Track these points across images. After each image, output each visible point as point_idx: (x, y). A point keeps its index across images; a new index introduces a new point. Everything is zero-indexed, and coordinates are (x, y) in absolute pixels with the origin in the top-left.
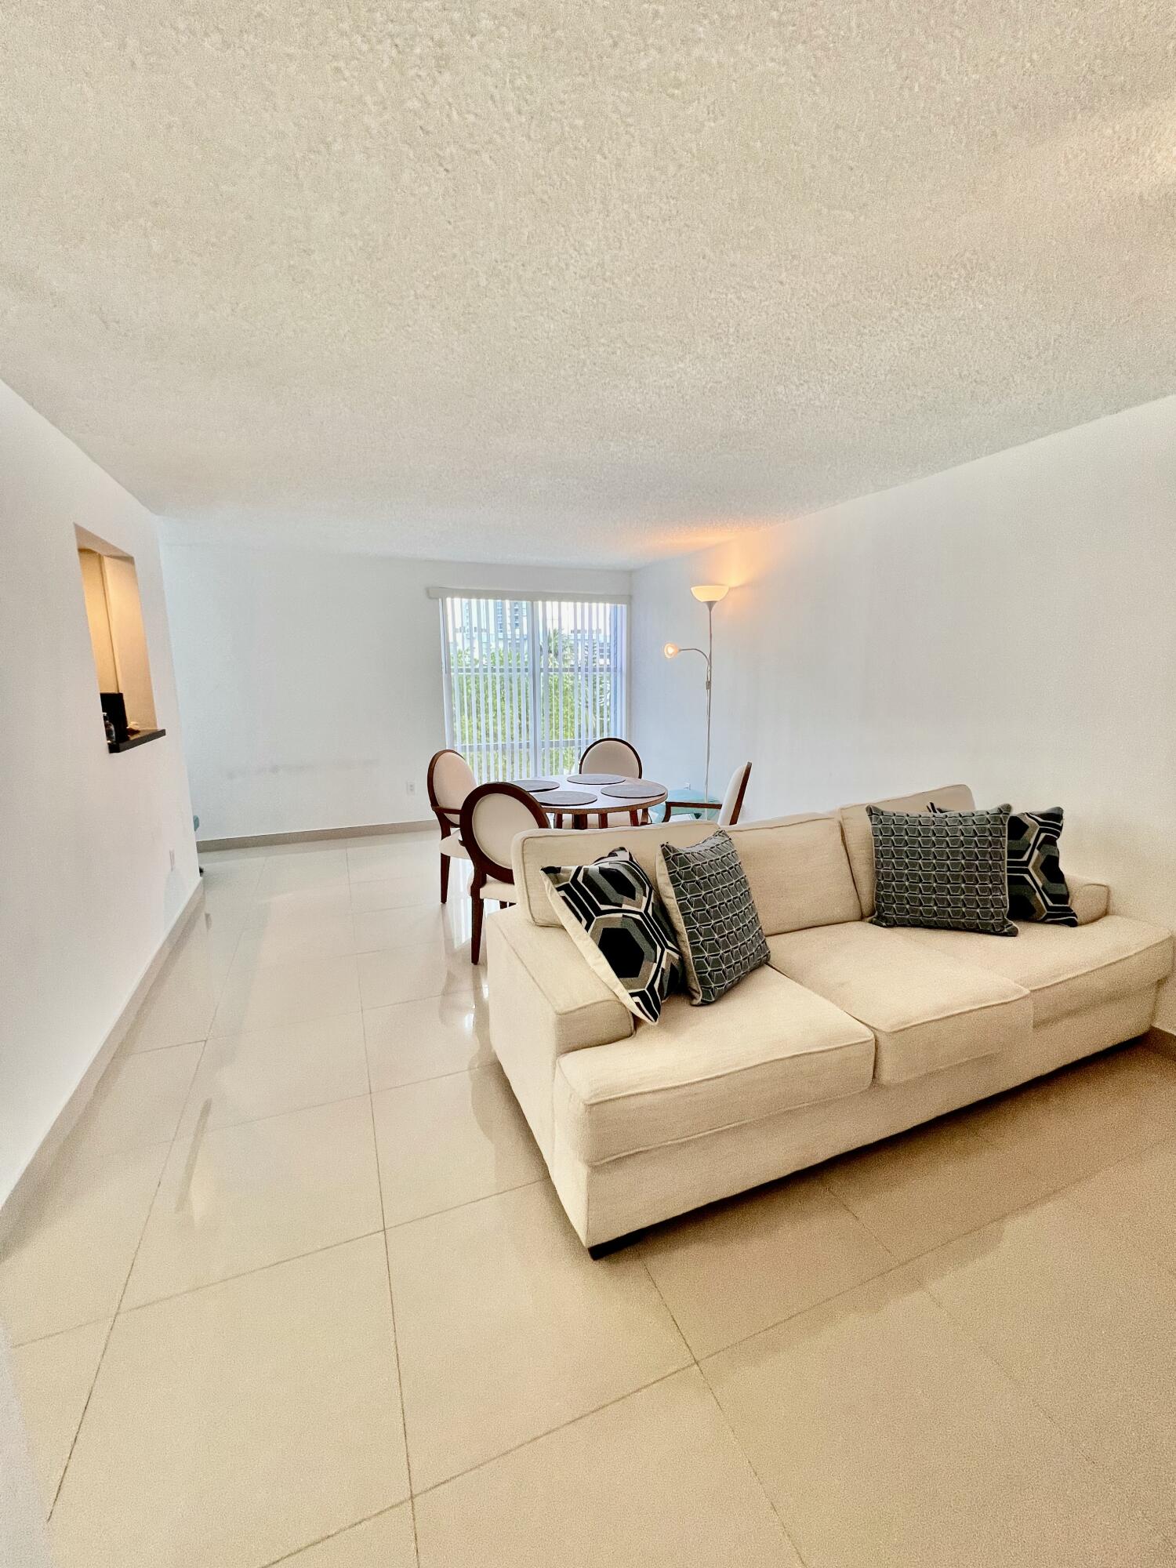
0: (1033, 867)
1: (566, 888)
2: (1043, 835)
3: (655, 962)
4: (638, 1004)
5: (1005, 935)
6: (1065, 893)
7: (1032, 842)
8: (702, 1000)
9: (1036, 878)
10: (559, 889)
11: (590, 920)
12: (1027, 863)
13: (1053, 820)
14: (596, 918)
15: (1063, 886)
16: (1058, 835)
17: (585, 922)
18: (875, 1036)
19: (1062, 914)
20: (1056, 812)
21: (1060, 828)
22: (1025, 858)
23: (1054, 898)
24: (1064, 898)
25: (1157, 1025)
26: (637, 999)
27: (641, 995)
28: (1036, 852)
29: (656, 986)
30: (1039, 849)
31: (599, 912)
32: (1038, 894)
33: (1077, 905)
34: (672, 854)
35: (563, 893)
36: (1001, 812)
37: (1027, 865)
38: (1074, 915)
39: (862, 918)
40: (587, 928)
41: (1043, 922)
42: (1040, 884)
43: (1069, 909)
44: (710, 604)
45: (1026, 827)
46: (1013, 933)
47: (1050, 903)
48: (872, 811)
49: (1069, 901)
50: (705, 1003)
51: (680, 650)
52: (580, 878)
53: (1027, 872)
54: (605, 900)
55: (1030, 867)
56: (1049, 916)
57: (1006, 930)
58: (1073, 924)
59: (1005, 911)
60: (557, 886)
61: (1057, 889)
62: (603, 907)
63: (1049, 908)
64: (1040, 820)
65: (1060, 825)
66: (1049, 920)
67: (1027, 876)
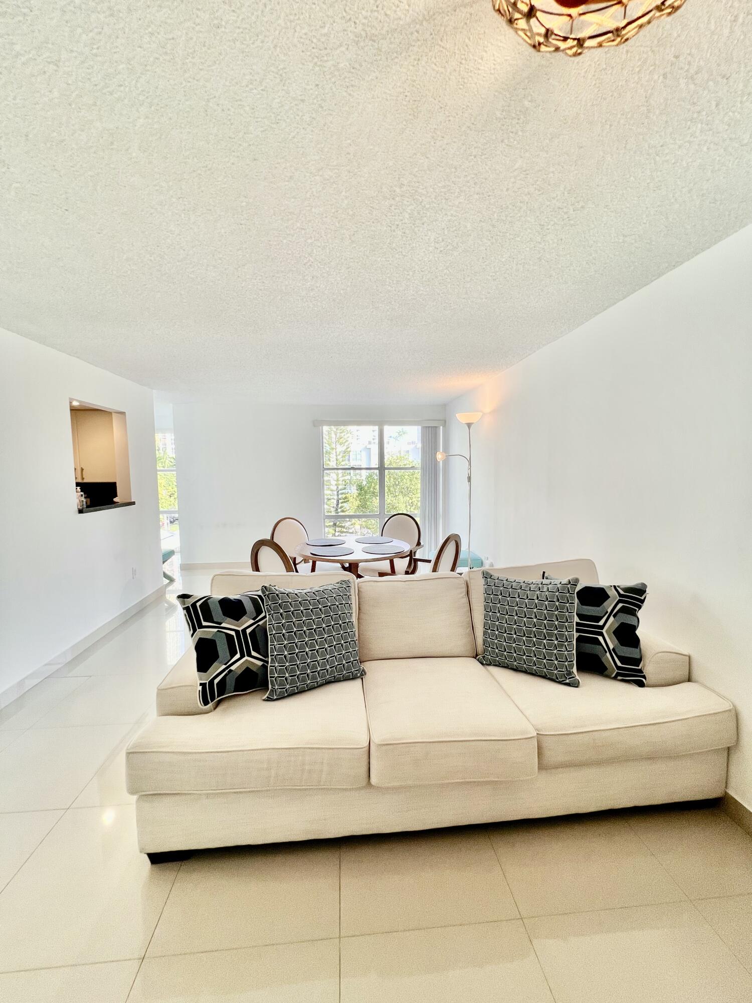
0: (606, 631)
1: (187, 609)
2: (620, 605)
3: (225, 664)
4: (199, 692)
5: (568, 685)
6: (638, 657)
7: (609, 611)
8: (267, 697)
9: (609, 640)
10: (183, 609)
11: (195, 631)
12: (602, 627)
13: (636, 594)
14: (199, 630)
15: (638, 650)
16: (640, 607)
19: (632, 674)
20: (640, 587)
21: (643, 601)
22: (601, 623)
23: (623, 659)
24: (636, 660)
25: (732, 793)
26: (200, 687)
27: (204, 685)
28: (612, 619)
29: (217, 680)
30: (614, 616)
31: (201, 627)
32: (608, 654)
33: (649, 668)
34: (267, 593)
35: (185, 611)
36: (569, 583)
37: (602, 629)
38: (644, 677)
39: (473, 657)
40: (192, 636)
41: (615, 678)
42: (611, 647)
43: (641, 671)
44: (469, 425)
45: (607, 597)
46: (575, 685)
47: (619, 664)
48: (487, 576)
49: (641, 664)
50: (268, 700)
52: (199, 603)
53: (602, 634)
54: (209, 619)
55: (604, 631)
56: (618, 674)
57: (567, 681)
58: (641, 684)
59: (570, 665)
61: (629, 651)
62: (206, 624)
63: (618, 668)
64: (622, 592)
65: (642, 598)
66: (619, 678)
67: (601, 638)
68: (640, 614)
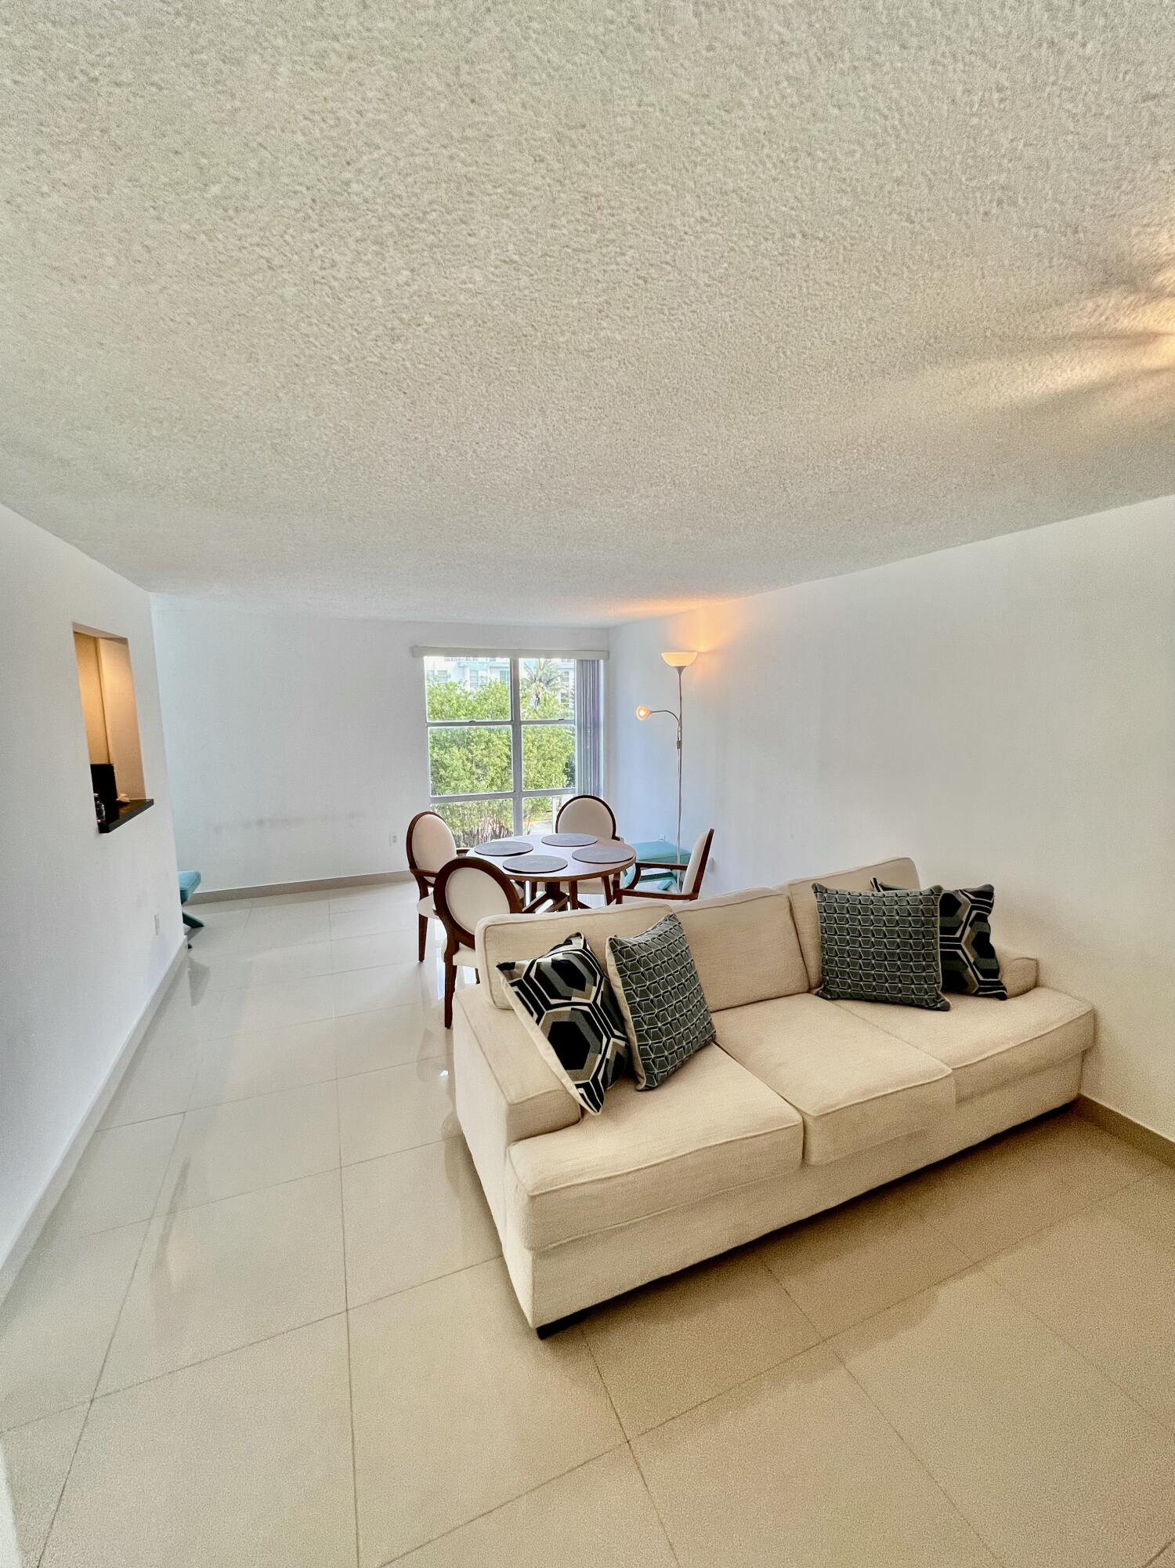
0: (966, 943)
1: (519, 984)
2: (974, 912)
3: (600, 1053)
4: (582, 1095)
5: (938, 1009)
6: (995, 968)
7: (964, 919)
8: (646, 1086)
9: (968, 954)
10: (512, 985)
11: (540, 1014)
12: (959, 939)
13: (984, 897)
14: (546, 1012)
15: (994, 960)
16: (989, 912)
17: (536, 1016)
18: (804, 1121)
19: (993, 987)
20: (987, 889)
21: (991, 905)
22: (958, 935)
23: (985, 973)
24: (995, 972)
25: (1085, 1092)
26: (582, 1090)
27: (586, 1086)
28: (968, 929)
29: (600, 1077)
30: (971, 925)
31: (549, 1007)
32: (969, 969)
33: (1008, 980)
34: (619, 948)
35: (516, 989)
36: (933, 893)
37: (960, 942)
38: (1004, 989)
39: (809, 991)
40: (538, 1022)
41: (976, 995)
42: (972, 960)
43: (1000, 983)
44: (680, 669)
45: (958, 904)
46: (946, 1008)
47: (981, 978)
48: (818, 889)
49: (1000, 975)
50: (648, 1089)
51: (652, 712)
52: (532, 974)
53: (960, 947)
54: (555, 994)
55: (962, 944)
56: (980, 989)
57: (939, 1005)
58: (1003, 997)
59: (938, 986)
60: (510, 982)
61: (987, 964)
62: (553, 1002)
63: (980, 982)
64: (972, 897)
65: (991, 902)
66: (980, 993)
67: (960, 952)
68: (990, 919)
